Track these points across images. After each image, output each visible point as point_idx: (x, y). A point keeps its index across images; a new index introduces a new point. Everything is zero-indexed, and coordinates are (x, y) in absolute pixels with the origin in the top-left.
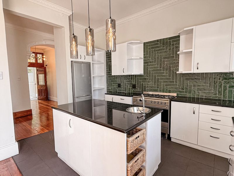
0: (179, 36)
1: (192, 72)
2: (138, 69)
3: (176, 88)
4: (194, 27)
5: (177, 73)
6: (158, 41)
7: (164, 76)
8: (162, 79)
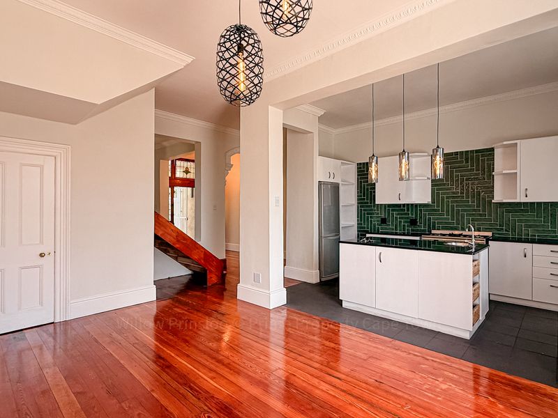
0: (493, 149)
1: (518, 200)
2: (420, 194)
3: (491, 225)
4: (518, 141)
5: (493, 201)
6: (456, 153)
7: (470, 206)
8: (465, 211)
